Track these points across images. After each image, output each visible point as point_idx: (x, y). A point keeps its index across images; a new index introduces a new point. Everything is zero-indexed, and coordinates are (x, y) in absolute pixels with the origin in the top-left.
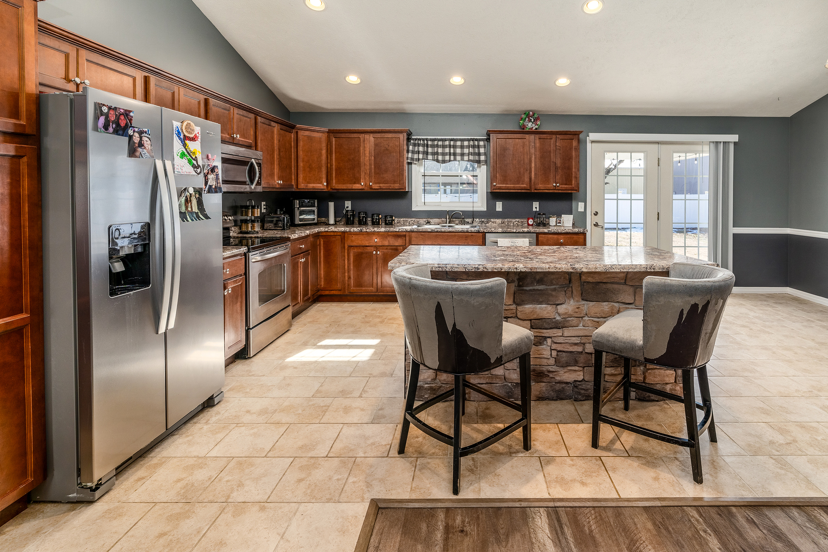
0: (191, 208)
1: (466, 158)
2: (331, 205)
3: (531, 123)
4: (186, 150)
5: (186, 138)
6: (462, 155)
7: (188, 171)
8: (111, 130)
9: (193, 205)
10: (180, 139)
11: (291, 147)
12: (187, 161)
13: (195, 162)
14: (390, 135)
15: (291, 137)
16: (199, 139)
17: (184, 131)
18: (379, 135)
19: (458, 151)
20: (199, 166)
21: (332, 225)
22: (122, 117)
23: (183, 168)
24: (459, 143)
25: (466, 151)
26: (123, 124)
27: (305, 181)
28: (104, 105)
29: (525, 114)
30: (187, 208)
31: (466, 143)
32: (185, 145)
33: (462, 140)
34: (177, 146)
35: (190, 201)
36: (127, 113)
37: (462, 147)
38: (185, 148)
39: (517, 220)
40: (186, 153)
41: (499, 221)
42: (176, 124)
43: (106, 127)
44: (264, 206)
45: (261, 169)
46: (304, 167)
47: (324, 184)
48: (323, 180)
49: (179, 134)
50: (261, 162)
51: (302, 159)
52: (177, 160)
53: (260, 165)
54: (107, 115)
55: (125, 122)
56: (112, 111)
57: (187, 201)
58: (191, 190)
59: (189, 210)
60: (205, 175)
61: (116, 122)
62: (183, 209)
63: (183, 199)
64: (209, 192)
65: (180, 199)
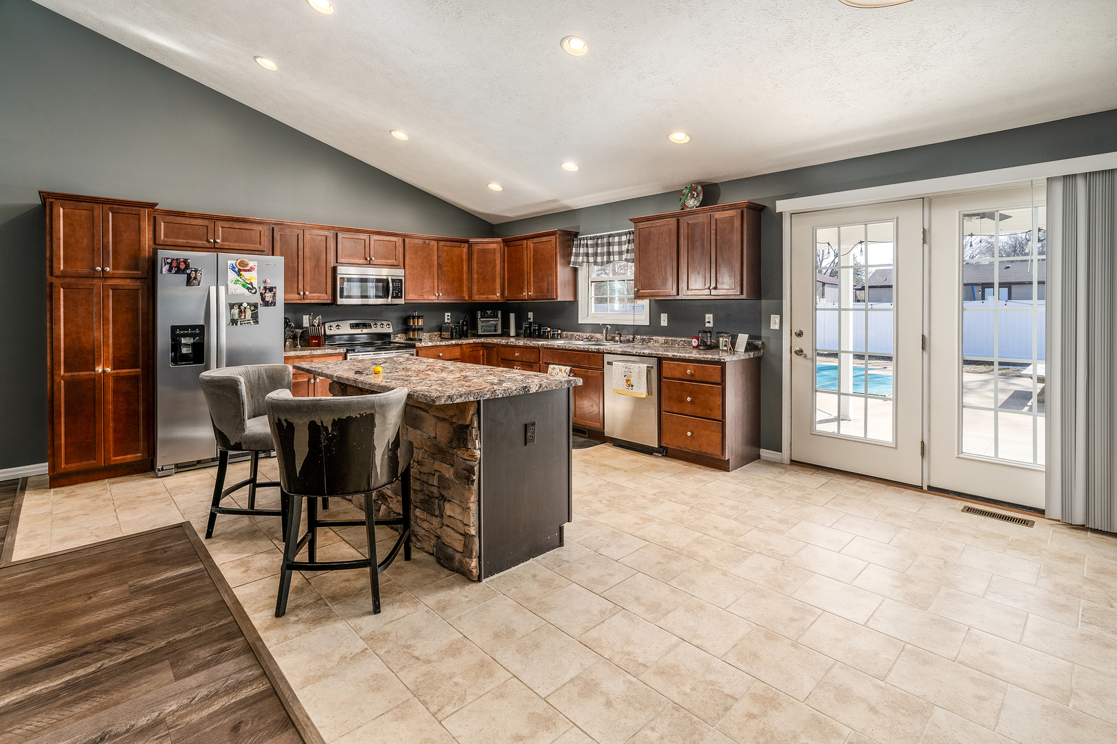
0: (245, 316)
1: (624, 257)
2: (512, 316)
3: (693, 200)
4: (241, 278)
5: (240, 270)
6: (620, 253)
7: (242, 292)
8: (173, 271)
9: (247, 314)
10: (235, 271)
11: (462, 261)
12: (241, 286)
13: (250, 286)
14: (544, 239)
15: (463, 251)
16: (256, 270)
17: (238, 266)
18: (535, 240)
19: (616, 248)
21: (512, 337)
22: (182, 264)
23: (236, 291)
24: (617, 239)
25: (624, 248)
26: (182, 267)
27: (479, 292)
28: (167, 259)
29: (686, 188)
30: (240, 316)
31: (624, 238)
32: (239, 275)
33: (620, 235)
35: (245, 311)
36: (185, 261)
37: (620, 243)
39: (683, 339)
40: (241, 280)
41: (661, 339)
42: (230, 262)
43: (170, 270)
44: (447, 317)
45: (401, 284)
46: (478, 279)
47: (498, 295)
48: (497, 291)
49: (233, 268)
50: (403, 278)
51: (475, 272)
52: (231, 285)
53: (401, 280)
54: (171, 264)
55: (184, 266)
56: (174, 261)
57: (240, 312)
58: (245, 305)
59: (243, 317)
60: (261, 294)
61: (178, 266)
62: (236, 317)
63: (236, 311)
64: (266, 306)
65: (232, 310)
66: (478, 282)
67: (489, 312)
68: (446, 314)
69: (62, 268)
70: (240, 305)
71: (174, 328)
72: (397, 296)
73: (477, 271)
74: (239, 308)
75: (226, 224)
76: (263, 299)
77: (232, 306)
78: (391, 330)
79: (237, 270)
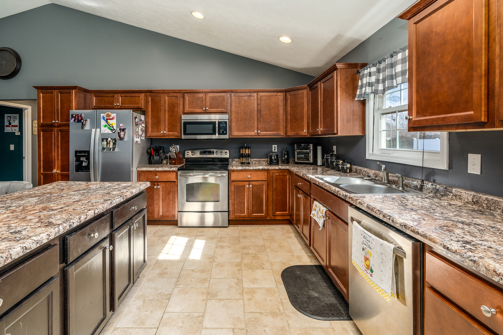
0: (109, 146)
2: (319, 149)
4: (108, 124)
5: (107, 119)
7: (108, 132)
8: (76, 121)
9: (110, 145)
10: (104, 120)
11: (279, 106)
12: (107, 128)
13: (112, 128)
15: (279, 99)
16: (115, 118)
17: (106, 117)
20: (114, 129)
22: (80, 117)
23: (105, 131)
26: (80, 119)
27: (293, 130)
28: (73, 114)
30: (107, 146)
32: (107, 122)
34: (103, 123)
35: (109, 143)
36: (81, 115)
38: (107, 123)
40: (107, 125)
42: (102, 115)
43: (74, 121)
44: (275, 148)
45: (226, 125)
46: (291, 119)
47: (305, 131)
48: (305, 128)
49: (104, 118)
50: (227, 121)
51: (289, 114)
52: (102, 128)
53: (226, 122)
54: (75, 117)
55: (81, 118)
56: (76, 116)
57: (107, 143)
58: (109, 139)
59: (108, 147)
60: (119, 133)
61: (78, 119)
62: (105, 146)
63: (105, 143)
64: (120, 140)
65: (103, 143)
66: (291, 121)
67: (303, 145)
68: (273, 146)
69: (42, 122)
70: (107, 140)
71: (76, 152)
72: (223, 134)
73: (290, 113)
74: (107, 141)
75: (123, 95)
76: (119, 136)
77: (103, 140)
78: (227, 156)
79: (105, 119)
